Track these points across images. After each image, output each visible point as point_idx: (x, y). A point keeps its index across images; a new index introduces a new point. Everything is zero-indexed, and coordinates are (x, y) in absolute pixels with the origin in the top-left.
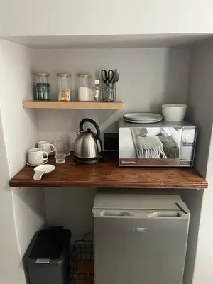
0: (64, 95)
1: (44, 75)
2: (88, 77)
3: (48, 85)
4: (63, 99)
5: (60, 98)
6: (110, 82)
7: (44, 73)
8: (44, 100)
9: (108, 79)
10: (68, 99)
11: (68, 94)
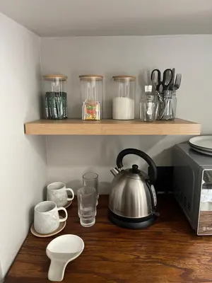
0: (91, 111)
1: (58, 78)
2: (130, 81)
3: (64, 95)
4: (91, 117)
5: (86, 116)
6: (165, 88)
7: (58, 74)
8: (58, 119)
9: (163, 83)
10: (98, 117)
11: (98, 109)
